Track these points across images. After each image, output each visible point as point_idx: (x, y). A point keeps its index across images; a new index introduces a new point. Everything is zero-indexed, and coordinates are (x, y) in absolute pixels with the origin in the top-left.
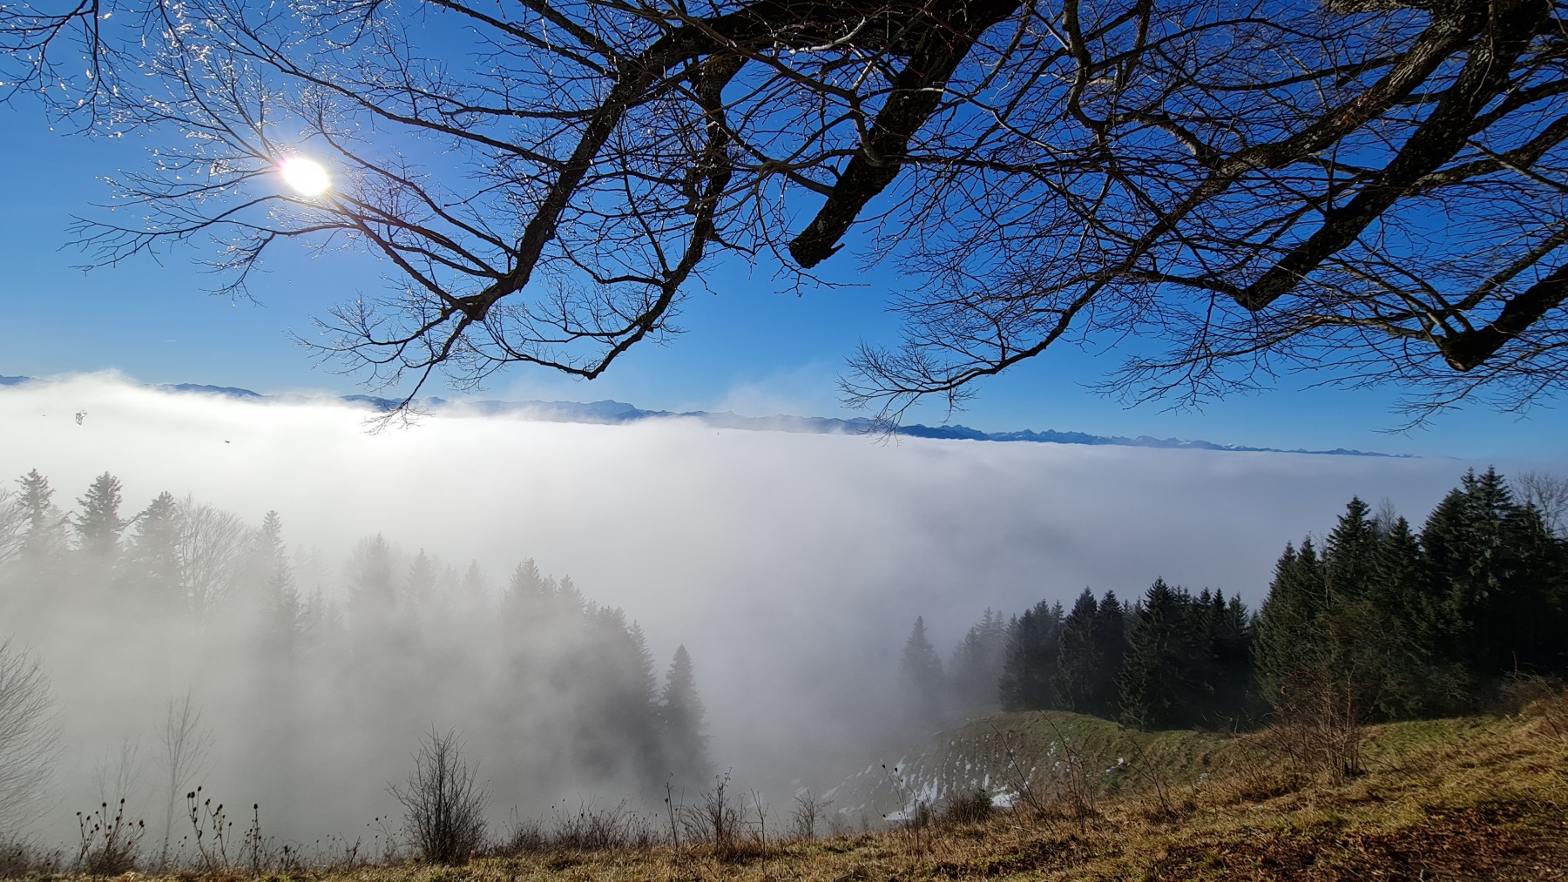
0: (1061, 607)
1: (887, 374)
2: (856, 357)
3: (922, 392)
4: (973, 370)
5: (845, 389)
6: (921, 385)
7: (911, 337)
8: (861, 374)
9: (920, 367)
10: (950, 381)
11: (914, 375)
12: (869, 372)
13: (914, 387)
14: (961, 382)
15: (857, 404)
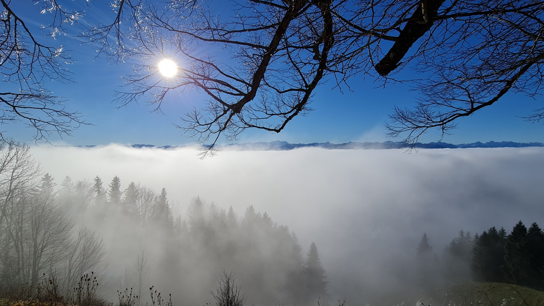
0: (504, 230)
1: (409, 120)
2: (393, 113)
3: (428, 127)
4: (455, 115)
5: (388, 128)
6: (426, 124)
7: (420, 102)
8: (396, 121)
9: (426, 115)
10: (443, 121)
11: (422, 119)
12: (400, 120)
13: (422, 125)
14: (449, 121)
15: (395, 135)
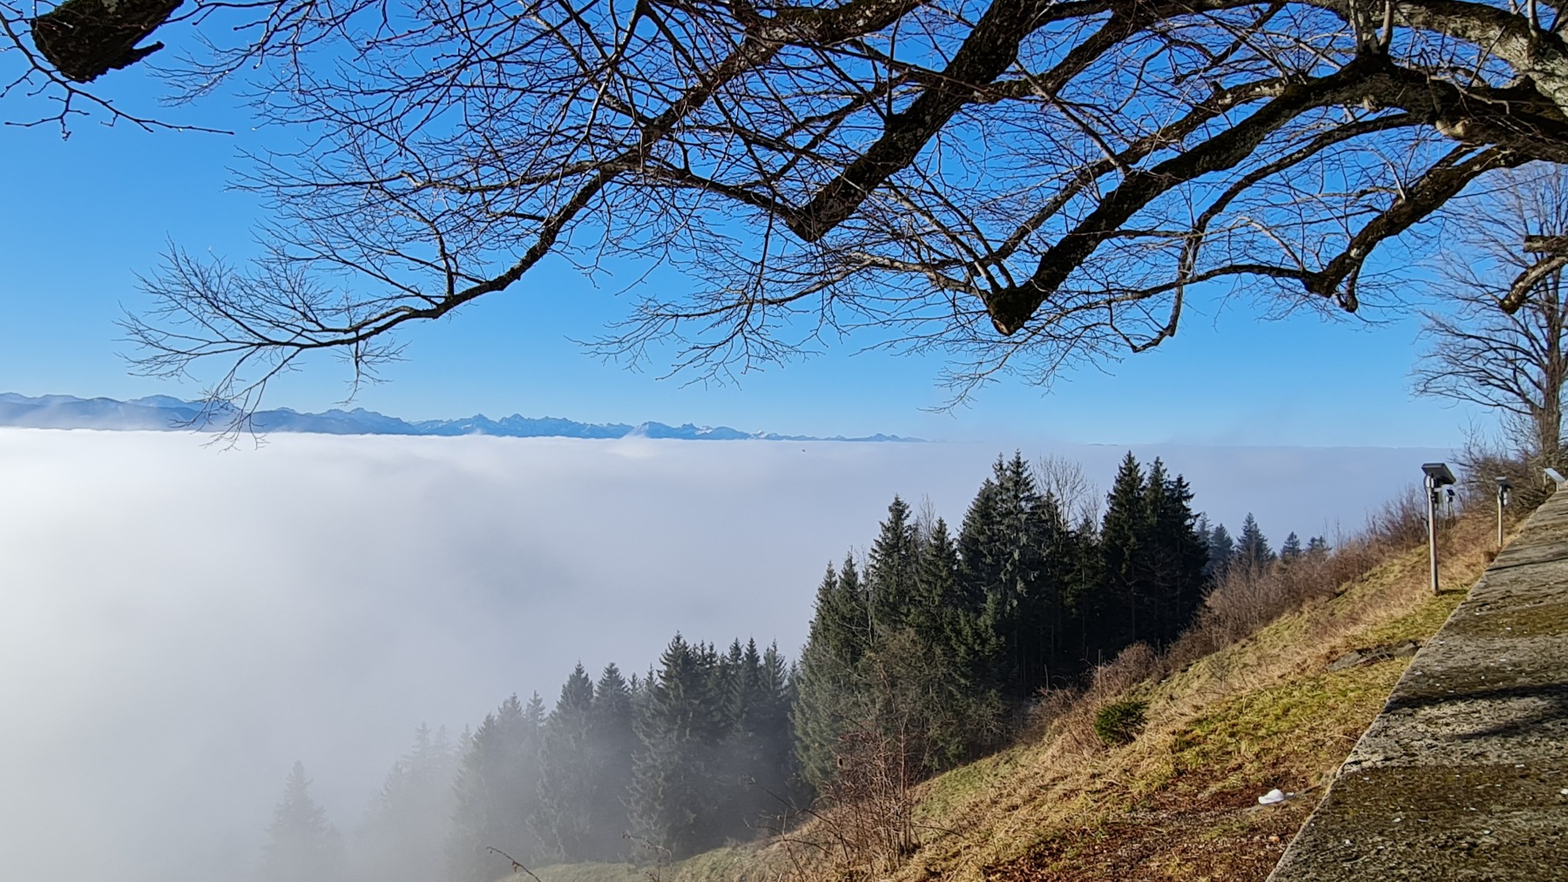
1: (231, 311)
2: (163, 274)
3: (303, 347)
4: (397, 310)
5: (139, 337)
6: (300, 334)
7: (276, 244)
8: (173, 309)
9: (297, 301)
10: (356, 329)
11: (287, 315)
12: (192, 306)
13: (285, 336)
14: (378, 331)
15: (167, 368)
